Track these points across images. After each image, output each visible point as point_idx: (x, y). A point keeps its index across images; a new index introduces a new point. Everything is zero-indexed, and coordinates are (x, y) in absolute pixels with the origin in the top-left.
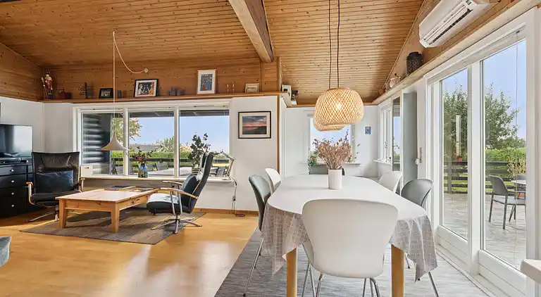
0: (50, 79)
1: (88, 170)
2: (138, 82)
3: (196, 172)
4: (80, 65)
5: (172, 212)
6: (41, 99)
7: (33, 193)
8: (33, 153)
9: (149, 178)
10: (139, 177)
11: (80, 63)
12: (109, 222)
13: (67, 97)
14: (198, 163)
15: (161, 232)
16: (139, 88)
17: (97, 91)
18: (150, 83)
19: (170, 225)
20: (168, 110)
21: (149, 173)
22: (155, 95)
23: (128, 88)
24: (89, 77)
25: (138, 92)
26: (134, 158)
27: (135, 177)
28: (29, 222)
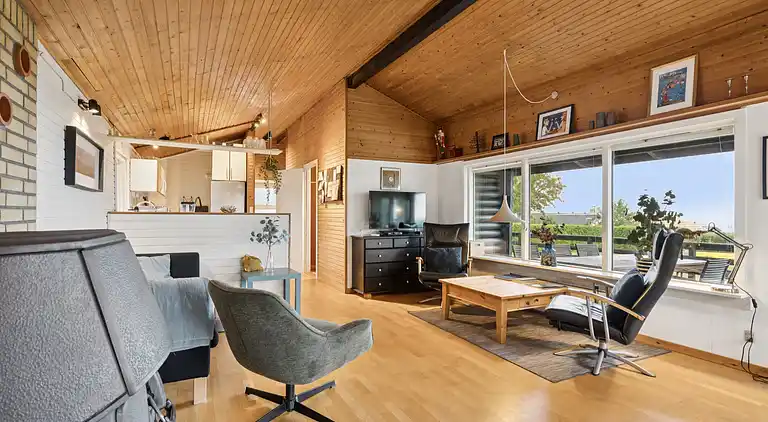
0: (442, 135)
1: (479, 247)
2: (541, 117)
3: (645, 266)
4: (471, 110)
5: (589, 333)
6: (434, 160)
7: (422, 270)
8: (425, 224)
9: (559, 268)
10: (542, 264)
11: (471, 108)
12: (493, 326)
13: (458, 154)
14: (649, 248)
15: (570, 363)
16: (543, 125)
17: (489, 140)
18: (561, 114)
19: (587, 355)
20: (592, 154)
21: (558, 259)
22: (567, 132)
23: (528, 128)
24: (480, 125)
25: (542, 132)
26: (535, 233)
27: (537, 264)
28: (418, 303)
